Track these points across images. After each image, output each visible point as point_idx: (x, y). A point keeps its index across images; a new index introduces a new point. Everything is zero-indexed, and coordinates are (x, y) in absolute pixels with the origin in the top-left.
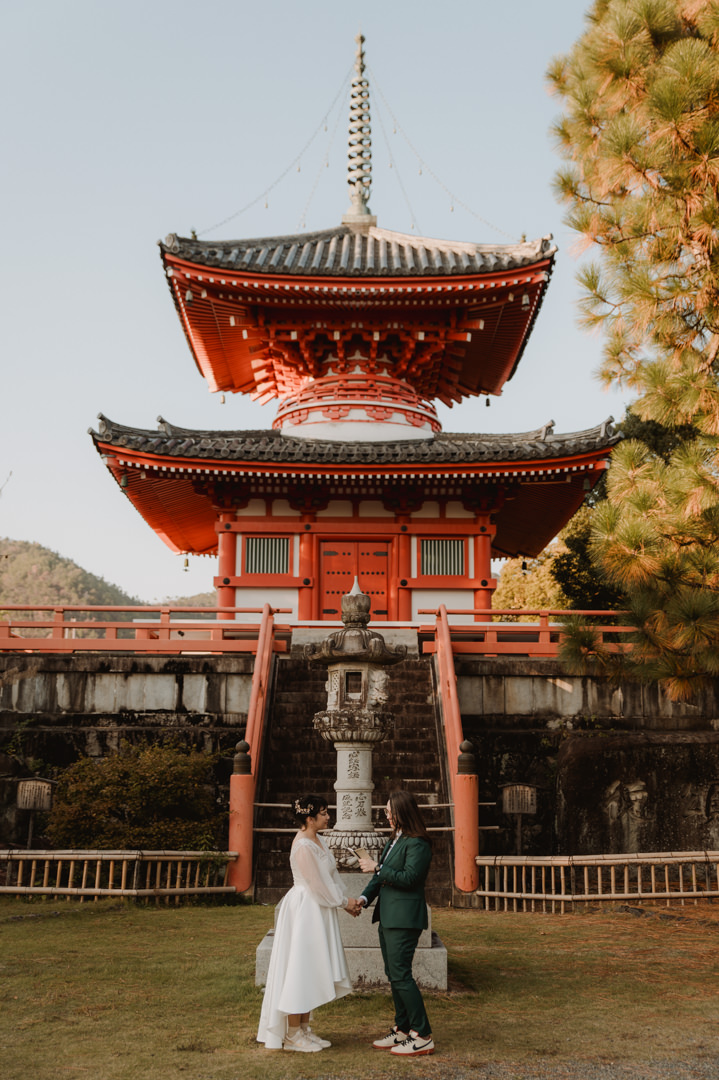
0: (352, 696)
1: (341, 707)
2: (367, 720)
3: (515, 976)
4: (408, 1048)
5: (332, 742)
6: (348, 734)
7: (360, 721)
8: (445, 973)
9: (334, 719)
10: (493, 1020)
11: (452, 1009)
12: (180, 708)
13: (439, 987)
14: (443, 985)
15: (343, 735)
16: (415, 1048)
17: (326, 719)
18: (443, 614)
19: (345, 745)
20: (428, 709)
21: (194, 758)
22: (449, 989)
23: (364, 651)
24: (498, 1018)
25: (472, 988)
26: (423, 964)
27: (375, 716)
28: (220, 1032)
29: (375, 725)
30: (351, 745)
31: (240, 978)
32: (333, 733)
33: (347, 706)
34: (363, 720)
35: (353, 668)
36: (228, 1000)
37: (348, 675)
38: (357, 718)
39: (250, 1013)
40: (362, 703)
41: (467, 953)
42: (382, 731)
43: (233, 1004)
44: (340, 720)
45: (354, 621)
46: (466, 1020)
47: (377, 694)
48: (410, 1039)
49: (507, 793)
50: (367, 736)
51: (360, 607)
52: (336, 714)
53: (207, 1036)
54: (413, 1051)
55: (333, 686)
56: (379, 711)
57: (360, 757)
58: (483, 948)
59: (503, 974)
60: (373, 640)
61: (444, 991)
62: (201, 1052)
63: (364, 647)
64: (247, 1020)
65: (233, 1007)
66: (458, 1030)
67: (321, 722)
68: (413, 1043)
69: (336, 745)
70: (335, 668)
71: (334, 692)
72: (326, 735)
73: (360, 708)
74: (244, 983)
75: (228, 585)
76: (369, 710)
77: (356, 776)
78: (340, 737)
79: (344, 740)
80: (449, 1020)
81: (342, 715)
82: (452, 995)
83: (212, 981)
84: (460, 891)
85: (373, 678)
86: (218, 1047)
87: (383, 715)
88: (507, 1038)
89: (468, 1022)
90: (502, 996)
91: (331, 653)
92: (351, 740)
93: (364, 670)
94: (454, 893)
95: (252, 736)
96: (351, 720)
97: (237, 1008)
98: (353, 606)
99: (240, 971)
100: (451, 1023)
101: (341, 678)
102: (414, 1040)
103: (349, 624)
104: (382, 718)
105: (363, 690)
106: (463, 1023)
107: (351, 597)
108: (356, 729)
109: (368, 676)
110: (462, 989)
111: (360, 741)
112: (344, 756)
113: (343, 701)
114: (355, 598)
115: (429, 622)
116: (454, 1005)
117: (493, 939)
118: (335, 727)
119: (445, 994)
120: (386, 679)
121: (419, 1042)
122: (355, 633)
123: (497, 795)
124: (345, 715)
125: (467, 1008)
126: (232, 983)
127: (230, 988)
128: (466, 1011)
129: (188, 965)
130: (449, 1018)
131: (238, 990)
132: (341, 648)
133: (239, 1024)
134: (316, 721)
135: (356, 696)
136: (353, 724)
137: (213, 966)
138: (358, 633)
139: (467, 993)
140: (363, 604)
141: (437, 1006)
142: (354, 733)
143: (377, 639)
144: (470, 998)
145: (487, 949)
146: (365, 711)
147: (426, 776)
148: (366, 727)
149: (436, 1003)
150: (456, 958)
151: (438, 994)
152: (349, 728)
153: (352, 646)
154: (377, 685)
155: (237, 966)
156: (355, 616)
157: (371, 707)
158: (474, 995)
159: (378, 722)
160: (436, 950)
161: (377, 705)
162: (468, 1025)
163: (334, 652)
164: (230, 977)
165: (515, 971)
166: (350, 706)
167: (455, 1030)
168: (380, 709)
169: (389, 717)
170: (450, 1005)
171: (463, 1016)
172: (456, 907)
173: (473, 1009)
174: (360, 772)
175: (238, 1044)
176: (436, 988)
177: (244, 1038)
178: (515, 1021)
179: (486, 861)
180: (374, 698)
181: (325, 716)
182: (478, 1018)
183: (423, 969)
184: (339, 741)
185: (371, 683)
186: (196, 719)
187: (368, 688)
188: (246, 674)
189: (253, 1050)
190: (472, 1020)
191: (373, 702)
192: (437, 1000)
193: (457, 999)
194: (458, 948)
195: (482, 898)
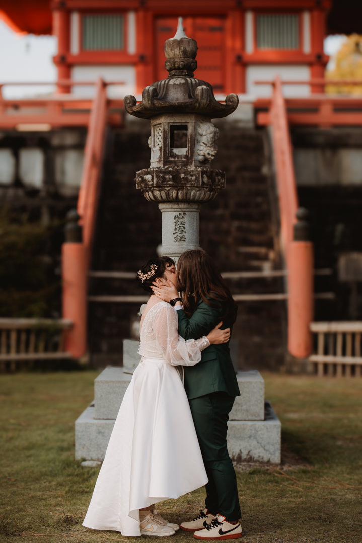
0: (176, 151)
1: (164, 164)
2: (194, 178)
3: (351, 445)
4: (214, 533)
5: (156, 202)
6: (173, 194)
7: (186, 179)
8: (278, 446)
9: (157, 177)
10: (330, 497)
11: (286, 483)
12: (18, 182)
13: (272, 461)
14: (276, 458)
15: (168, 194)
16: (220, 532)
17: (148, 177)
18: (278, 85)
19: (170, 206)
20: (263, 180)
21: (28, 229)
22: (283, 462)
23: (190, 100)
24: (336, 494)
25: (306, 460)
26: (255, 438)
27: (203, 173)
28: (31, 511)
29: (203, 182)
30: (176, 206)
31: (62, 449)
32: (157, 193)
33: (171, 162)
34: (190, 178)
35: (178, 120)
36: (46, 474)
37: (173, 128)
38: (182, 176)
39: (67, 489)
40: (189, 159)
41: (301, 421)
42: (211, 190)
43: (50, 478)
44: (164, 178)
45: (179, 69)
46: (301, 497)
47: (204, 150)
48: (216, 523)
49: (343, 262)
50: (195, 195)
51: (185, 52)
52: (159, 171)
53: (17, 515)
54: (218, 536)
55: (156, 142)
56: (207, 168)
57: (186, 219)
58: (317, 415)
59: (339, 443)
60: (200, 88)
61: (277, 465)
62: (7, 535)
63: (190, 97)
64: (63, 496)
65: (50, 482)
66: (291, 509)
67: (144, 180)
68: (219, 527)
69: (161, 206)
70: (158, 121)
71: (158, 148)
72: (149, 195)
73: (186, 164)
74: (65, 455)
75: (65, 63)
76: (196, 167)
77: (182, 239)
78: (164, 196)
79: (168, 200)
80: (282, 497)
81: (166, 172)
82: (286, 468)
83: (32, 452)
84: (293, 357)
85: (200, 131)
86: (26, 529)
87: (212, 172)
88: (345, 518)
89: (303, 499)
90: (339, 469)
91: (152, 103)
92: (176, 201)
93: (191, 123)
94: (288, 359)
95: (85, 207)
96: (176, 177)
97: (54, 483)
98: (177, 51)
99: (63, 441)
100: (285, 500)
101: (164, 132)
102: (220, 524)
103: (173, 72)
104: (211, 176)
105: (189, 145)
106: (298, 500)
107: (175, 41)
108: (181, 188)
109: (195, 129)
110: (297, 462)
111: (187, 201)
112: (169, 218)
113: (167, 156)
114: (180, 43)
115: (264, 93)
116: (288, 480)
117: (327, 405)
118: (160, 187)
119: (278, 468)
120: (215, 133)
121: (226, 527)
122: (179, 81)
123: (332, 263)
124: (169, 173)
125: (301, 483)
126: (51, 455)
127: (49, 461)
128: (301, 485)
129: (10, 434)
130: (282, 494)
131: (57, 463)
132: (164, 98)
133: (53, 502)
134: (138, 179)
135: (182, 152)
136: (178, 183)
137: (35, 436)
138: (183, 81)
139: (301, 467)
140: (189, 49)
141: (270, 481)
142: (180, 192)
143: (204, 87)
144: (305, 472)
145: (322, 416)
146: (192, 168)
147: (260, 245)
148: (193, 186)
149: (268, 478)
150: (291, 427)
151: (270, 468)
152: (173, 187)
153: (176, 96)
154: (204, 139)
155: (61, 436)
156: (179, 62)
157: (198, 164)
158: (309, 468)
159: (206, 180)
160: (270, 423)
161: (205, 161)
162: (302, 503)
163: (155, 102)
164: (52, 449)
165: (352, 440)
166: (175, 162)
167: (288, 509)
168: (208, 166)
169: (218, 174)
170: (283, 480)
171: (298, 492)
172: (290, 372)
173: (308, 485)
174: (186, 235)
175: (49, 526)
176: (269, 461)
177: (56, 518)
178: (354, 498)
179: (321, 328)
180: (202, 153)
181: (148, 173)
182: (314, 494)
183: (255, 443)
184: (163, 202)
185: (198, 137)
186: (33, 192)
187: (194, 142)
188: (80, 147)
189: (63, 534)
190: (306, 496)
191: (201, 158)
192: (270, 474)
193: (290, 473)
194: (293, 416)
195: (316, 364)
